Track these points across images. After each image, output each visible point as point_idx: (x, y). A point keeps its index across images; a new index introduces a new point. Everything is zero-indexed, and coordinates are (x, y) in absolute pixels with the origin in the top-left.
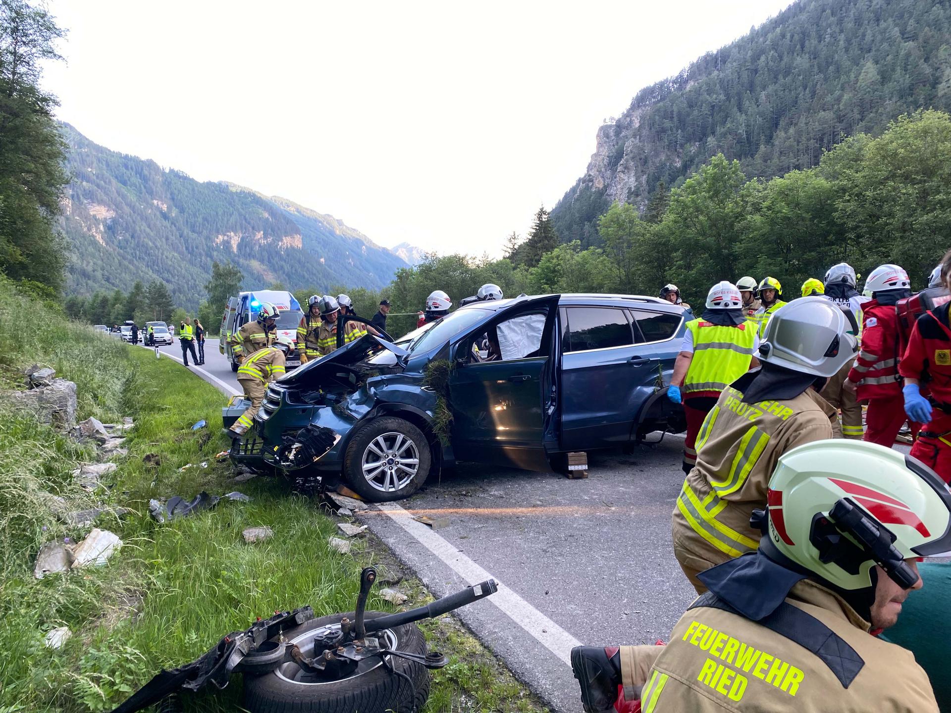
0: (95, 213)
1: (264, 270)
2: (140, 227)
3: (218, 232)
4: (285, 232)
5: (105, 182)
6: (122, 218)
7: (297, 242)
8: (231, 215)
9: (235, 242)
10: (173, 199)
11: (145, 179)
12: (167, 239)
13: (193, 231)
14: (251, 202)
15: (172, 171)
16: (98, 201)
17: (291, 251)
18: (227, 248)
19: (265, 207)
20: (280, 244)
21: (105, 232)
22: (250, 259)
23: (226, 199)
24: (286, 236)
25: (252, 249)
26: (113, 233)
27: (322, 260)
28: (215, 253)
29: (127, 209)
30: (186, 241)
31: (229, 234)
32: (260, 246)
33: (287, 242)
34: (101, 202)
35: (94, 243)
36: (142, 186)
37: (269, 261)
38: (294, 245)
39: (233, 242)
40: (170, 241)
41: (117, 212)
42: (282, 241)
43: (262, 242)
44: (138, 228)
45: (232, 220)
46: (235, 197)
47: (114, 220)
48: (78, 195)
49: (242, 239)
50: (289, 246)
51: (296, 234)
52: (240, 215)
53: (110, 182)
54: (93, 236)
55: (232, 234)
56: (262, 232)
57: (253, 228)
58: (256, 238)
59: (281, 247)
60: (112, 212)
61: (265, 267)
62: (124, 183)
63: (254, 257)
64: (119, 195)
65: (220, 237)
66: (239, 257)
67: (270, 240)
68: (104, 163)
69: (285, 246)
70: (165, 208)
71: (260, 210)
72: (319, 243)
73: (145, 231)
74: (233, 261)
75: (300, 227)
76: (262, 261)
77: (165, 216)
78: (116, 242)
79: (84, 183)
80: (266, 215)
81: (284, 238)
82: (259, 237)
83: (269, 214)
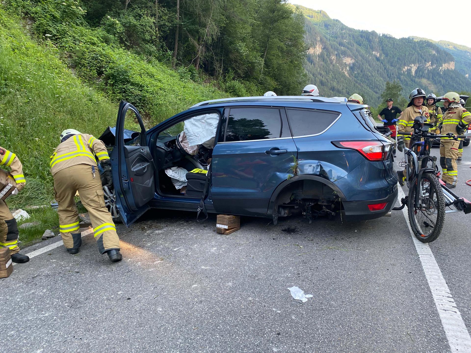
0: (345, 61)
1: (429, 84)
2: (365, 66)
3: (405, 65)
4: (445, 61)
5: (351, 46)
6: (357, 62)
7: (452, 66)
8: (413, 55)
9: (414, 68)
10: (383, 50)
11: (370, 41)
12: (378, 71)
13: (392, 66)
14: (426, 46)
15: (383, 35)
16: (347, 56)
17: (447, 72)
18: (409, 73)
19: (434, 48)
20: (441, 68)
21: (349, 70)
22: (421, 78)
23: (411, 46)
24: (444, 63)
25: (423, 73)
26: (353, 70)
27: (467, 75)
28: (402, 77)
29: (360, 58)
30: (387, 71)
31: (411, 65)
32: (428, 70)
33: (445, 66)
34: (349, 56)
35: (344, 76)
36: (368, 45)
37: (433, 78)
38: (449, 68)
40: (379, 72)
41: (355, 60)
42: (442, 66)
43: (430, 68)
44: (364, 67)
45: (414, 57)
46: (416, 44)
47: (354, 64)
48: (339, 54)
49: (418, 68)
50: (446, 69)
51: (452, 61)
52: (418, 54)
53: (353, 45)
54: (344, 73)
55: (413, 65)
56: (430, 63)
57: (425, 61)
59: (441, 70)
60: (353, 60)
61: (429, 82)
62: (360, 45)
63: (424, 77)
64: (357, 51)
65: (406, 68)
66: (415, 77)
67: (434, 67)
68: (352, 36)
69: (443, 69)
70: (378, 55)
71: (431, 50)
72: (466, 65)
73: (367, 68)
74: (412, 80)
75: (455, 57)
76: (428, 79)
77: (378, 59)
78: (354, 75)
79: (342, 47)
80: (434, 52)
81: (443, 65)
82: (428, 65)
83: (436, 52)
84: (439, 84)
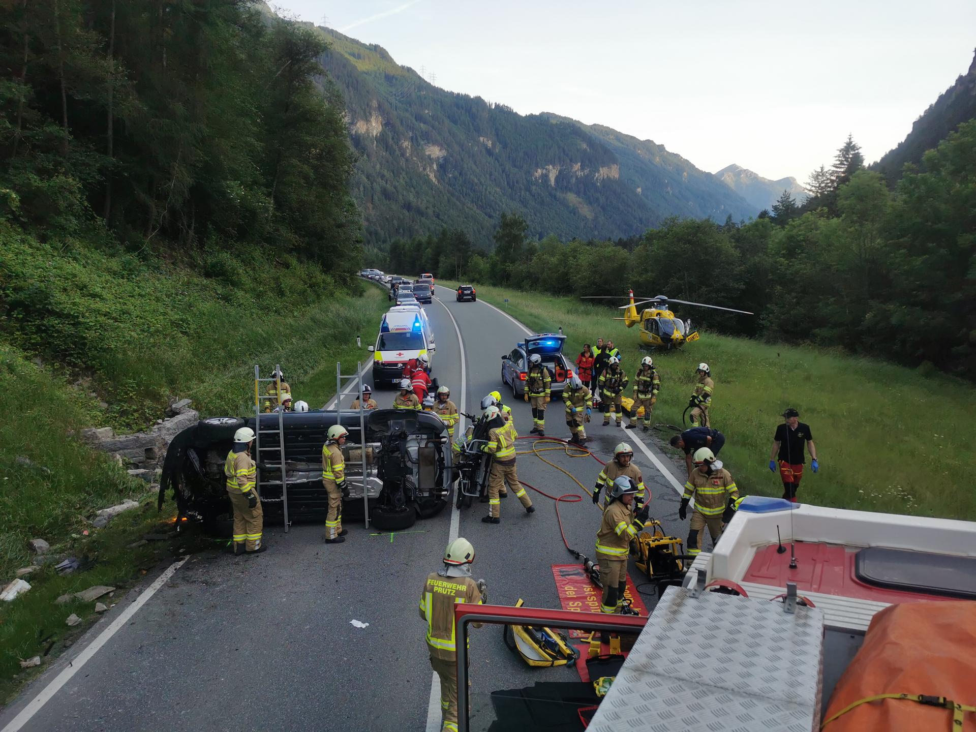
0: (429, 153)
1: (580, 203)
2: (467, 164)
3: (537, 166)
4: (602, 162)
5: (439, 123)
6: (452, 156)
7: (614, 172)
8: (550, 149)
9: (553, 175)
10: (497, 135)
11: (473, 117)
12: (491, 175)
13: (515, 166)
14: (570, 133)
15: (497, 106)
16: (432, 141)
17: (608, 183)
18: (545, 181)
19: (583, 138)
20: (597, 175)
21: (438, 171)
22: (567, 192)
23: (546, 131)
24: (602, 167)
25: (569, 182)
26: (445, 171)
27: (639, 190)
28: (534, 188)
29: (457, 148)
30: (508, 176)
31: (547, 167)
32: (577, 178)
33: (603, 172)
34: (435, 143)
35: (428, 181)
36: (471, 124)
37: (585, 194)
38: (609, 175)
39: (551, 175)
40: (493, 177)
41: (448, 151)
42: (599, 171)
43: (580, 174)
44: (465, 166)
45: (551, 153)
46: (555, 128)
47: (445, 159)
48: (416, 137)
49: (560, 172)
50: (605, 177)
51: (613, 164)
52: (559, 147)
53: (443, 122)
54: (428, 175)
55: (551, 167)
56: (579, 164)
57: (571, 160)
58: (574, 170)
59: (597, 179)
60: (444, 151)
61: (580, 200)
62: (455, 122)
63: (570, 190)
64: (450, 134)
65: (539, 171)
66: (556, 189)
67: (587, 171)
68: (439, 104)
69: (601, 177)
70: (490, 144)
71: (579, 141)
72: (637, 171)
73: (471, 167)
74: (550, 194)
75: (617, 156)
76: (578, 193)
77: (489, 152)
78: (447, 180)
79: (422, 125)
80: (584, 146)
81: (601, 169)
82: (576, 169)
83: (587, 145)
84: (595, 205)
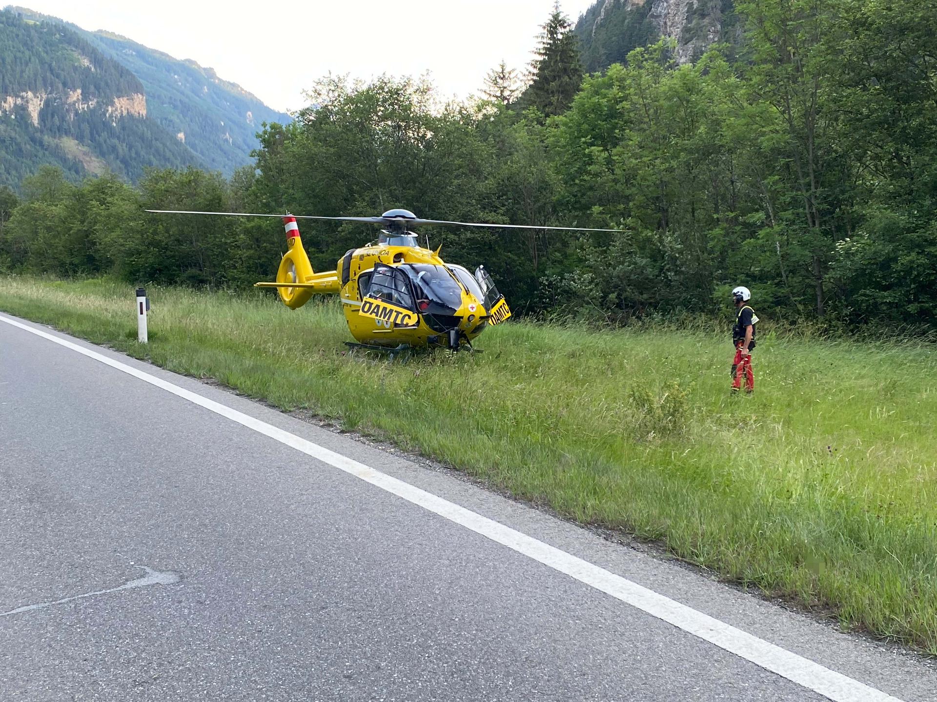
1: (85, 154)
3: (5, 92)
4: (118, 90)
7: (138, 106)
8: (27, 65)
9: (35, 107)
14: (61, 42)
17: (129, 122)
18: (22, 118)
19: (83, 49)
20: (110, 109)
22: (60, 136)
23: (17, 36)
24: (118, 97)
25: (63, 119)
27: (181, 136)
31: (24, 94)
32: (77, 114)
33: (121, 106)
37: (93, 139)
38: (132, 110)
39: (31, 108)
42: (112, 104)
43: (81, 107)
45: (29, 72)
46: (33, 32)
49: (47, 103)
50: (125, 113)
51: (137, 93)
52: (42, 62)
55: (30, 94)
56: (79, 91)
57: (65, 84)
58: (70, 100)
59: (111, 116)
61: (85, 149)
63: (67, 133)
65: (10, 100)
66: (42, 132)
67: (92, 103)
69: (118, 113)
71: (76, 55)
72: (175, 107)
74: (33, 140)
75: (142, 81)
76: (80, 138)
80: (86, 62)
81: (116, 100)
82: (75, 99)
83: (91, 61)
84: (112, 157)
